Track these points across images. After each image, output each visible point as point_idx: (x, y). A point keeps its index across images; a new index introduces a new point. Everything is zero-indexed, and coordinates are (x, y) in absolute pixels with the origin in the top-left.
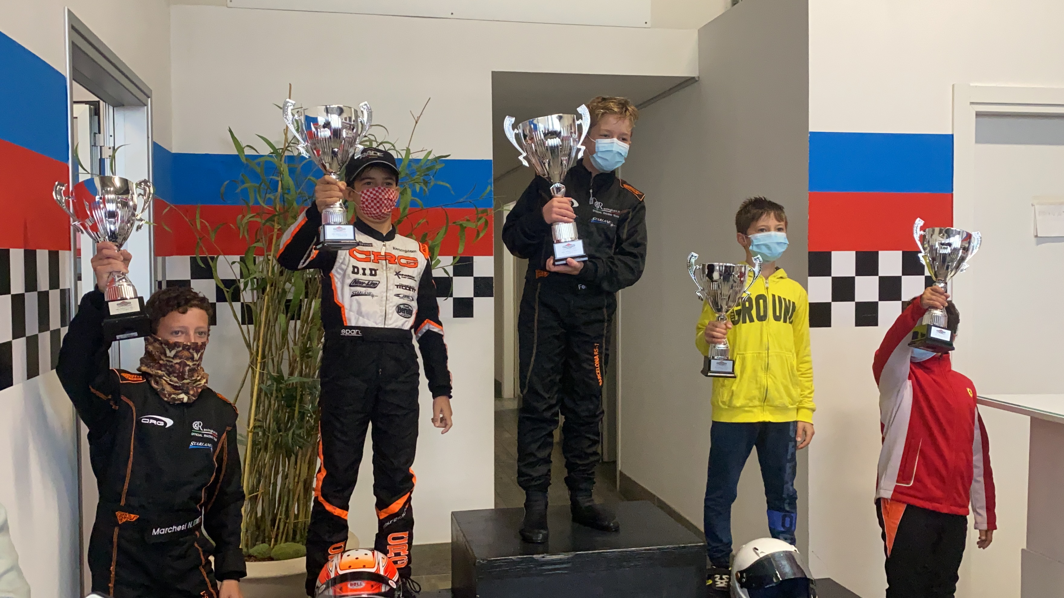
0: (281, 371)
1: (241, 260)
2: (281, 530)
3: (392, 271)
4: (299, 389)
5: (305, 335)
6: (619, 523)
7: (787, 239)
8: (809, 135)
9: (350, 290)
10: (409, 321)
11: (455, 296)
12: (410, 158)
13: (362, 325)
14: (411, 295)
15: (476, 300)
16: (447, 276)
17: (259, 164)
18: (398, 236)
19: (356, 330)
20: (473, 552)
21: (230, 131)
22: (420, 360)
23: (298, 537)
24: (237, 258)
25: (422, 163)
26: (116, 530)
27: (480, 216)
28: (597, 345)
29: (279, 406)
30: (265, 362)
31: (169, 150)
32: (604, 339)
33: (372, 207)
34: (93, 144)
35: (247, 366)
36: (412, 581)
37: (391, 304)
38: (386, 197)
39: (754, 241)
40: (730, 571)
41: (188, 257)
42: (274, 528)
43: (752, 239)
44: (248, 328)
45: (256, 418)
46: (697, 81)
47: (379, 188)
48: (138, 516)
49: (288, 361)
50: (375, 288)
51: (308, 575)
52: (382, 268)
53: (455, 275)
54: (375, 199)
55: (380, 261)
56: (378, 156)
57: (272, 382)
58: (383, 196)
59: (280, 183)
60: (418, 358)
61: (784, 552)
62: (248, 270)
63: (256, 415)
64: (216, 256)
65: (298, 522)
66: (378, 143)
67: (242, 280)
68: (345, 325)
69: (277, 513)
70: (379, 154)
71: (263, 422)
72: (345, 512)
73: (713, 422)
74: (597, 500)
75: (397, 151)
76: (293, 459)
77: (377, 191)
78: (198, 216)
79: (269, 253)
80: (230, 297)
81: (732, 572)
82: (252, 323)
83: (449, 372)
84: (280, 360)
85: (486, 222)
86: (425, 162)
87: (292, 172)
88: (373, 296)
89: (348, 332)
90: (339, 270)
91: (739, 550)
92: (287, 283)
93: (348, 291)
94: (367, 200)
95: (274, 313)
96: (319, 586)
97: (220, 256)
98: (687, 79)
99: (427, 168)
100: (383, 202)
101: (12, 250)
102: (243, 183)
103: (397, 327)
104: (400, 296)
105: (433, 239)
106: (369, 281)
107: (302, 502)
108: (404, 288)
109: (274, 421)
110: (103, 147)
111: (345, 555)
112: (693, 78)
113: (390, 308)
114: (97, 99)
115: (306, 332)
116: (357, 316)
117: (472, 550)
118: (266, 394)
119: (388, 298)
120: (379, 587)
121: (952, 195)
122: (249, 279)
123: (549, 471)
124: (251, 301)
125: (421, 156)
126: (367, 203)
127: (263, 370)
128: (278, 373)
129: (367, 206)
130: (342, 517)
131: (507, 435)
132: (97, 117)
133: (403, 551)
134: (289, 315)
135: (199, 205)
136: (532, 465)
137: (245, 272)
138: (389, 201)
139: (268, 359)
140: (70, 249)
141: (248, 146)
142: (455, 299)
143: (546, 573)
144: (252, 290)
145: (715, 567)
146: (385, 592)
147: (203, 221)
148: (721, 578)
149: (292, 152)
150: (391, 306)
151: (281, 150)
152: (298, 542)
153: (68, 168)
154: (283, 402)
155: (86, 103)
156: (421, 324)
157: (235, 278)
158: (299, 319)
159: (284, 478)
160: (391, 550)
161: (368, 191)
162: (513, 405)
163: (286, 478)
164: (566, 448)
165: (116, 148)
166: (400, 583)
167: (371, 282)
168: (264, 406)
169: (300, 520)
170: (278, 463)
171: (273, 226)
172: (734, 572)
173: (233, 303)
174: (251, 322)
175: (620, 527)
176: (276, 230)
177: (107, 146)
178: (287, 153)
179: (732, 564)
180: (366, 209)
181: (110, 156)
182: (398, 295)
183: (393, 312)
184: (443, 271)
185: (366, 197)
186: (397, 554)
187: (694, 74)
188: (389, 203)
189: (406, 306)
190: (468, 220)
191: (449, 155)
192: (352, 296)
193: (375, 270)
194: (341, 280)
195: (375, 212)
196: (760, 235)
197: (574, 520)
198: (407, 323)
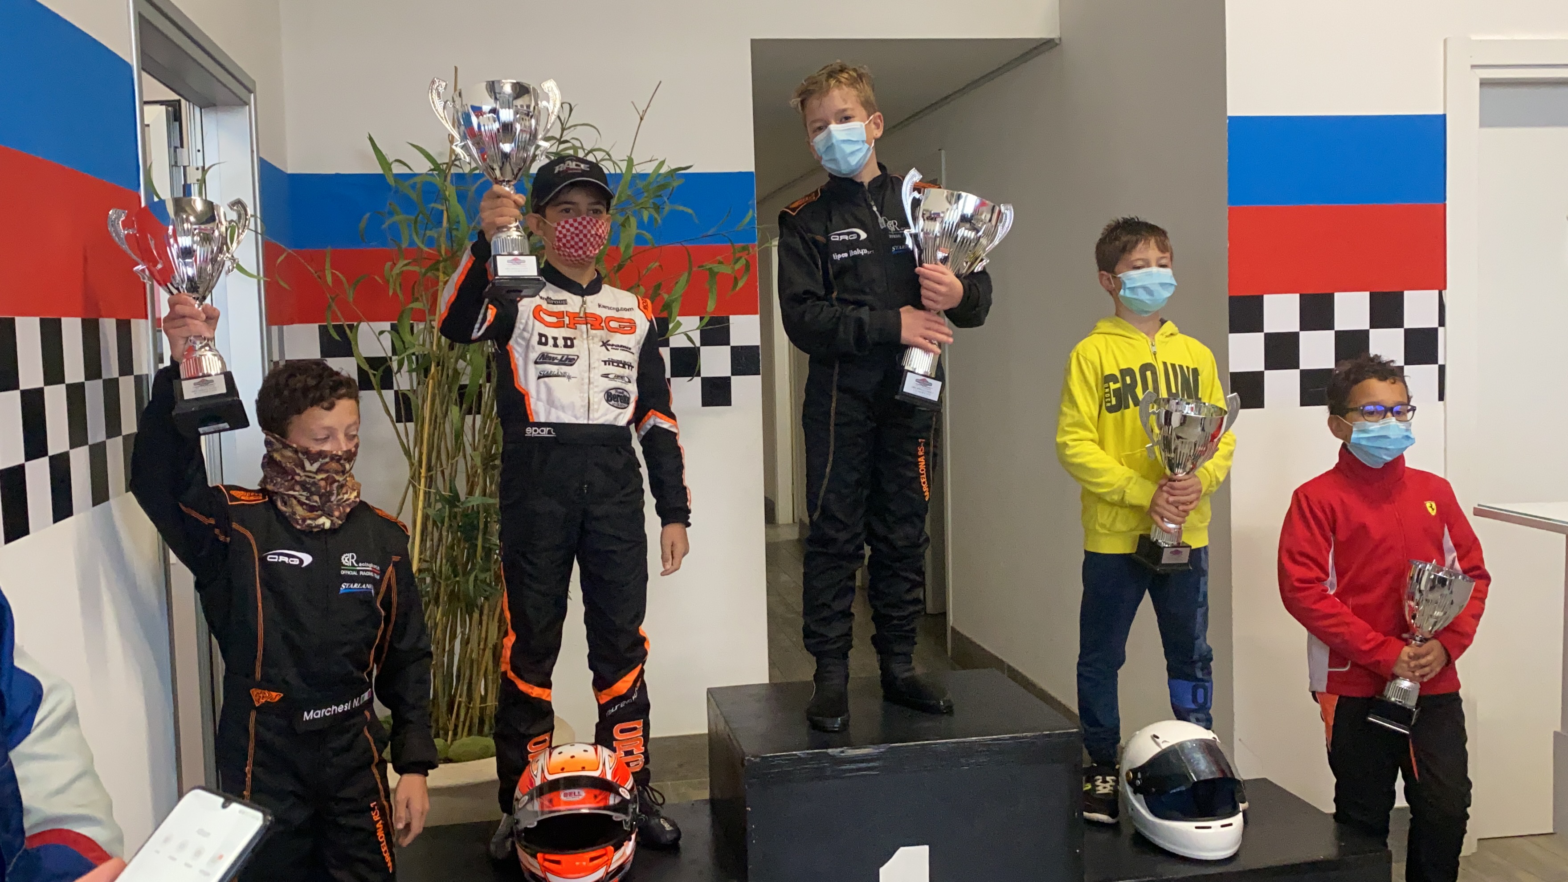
0: (456, 491)
1: (392, 329)
2: (462, 718)
3: (596, 340)
4: (482, 515)
5: (488, 435)
6: (952, 700)
7: (1173, 279)
8: (1228, 121)
9: (536, 368)
10: (625, 413)
11: (703, 375)
12: (634, 172)
13: (555, 421)
14: (626, 375)
15: (735, 380)
16: (692, 346)
17: (413, 187)
18: (606, 288)
19: (548, 429)
20: (740, 746)
21: (371, 139)
22: (644, 471)
23: (486, 728)
24: (386, 326)
25: (651, 179)
26: (253, 715)
27: (737, 255)
28: (921, 442)
29: (453, 539)
30: (431, 476)
31: (283, 170)
32: (932, 431)
33: (572, 247)
34: (173, 163)
35: (406, 482)
36: (652, 789)
37: (596, 390)
38: (593, 232)
39: (1127, 282)
40: (1118, 770)
41: (316, 326)
42: (452, 716)
43: (1124, 279)
44: (406, 426)
45: (422, 556)
46: (1057, 44)
47: (584, 219)
48: (282, 695)
49: (464, 475)
50: (571, 365)
51: (502, 783)
52: (582, 336)
53: (702, 345)
54: (577, 235)
55: (578, 325)
56: (582, 170)
57: (443, 505)
58: (589, 231)
59: (445, 213)
60: (640, 466)
61: (1196, 740)
62: (403, 342)
63: (421, 553)
64: (355, 324)
65: (486, 707)
66: (586, 152)
67: (394, 358)
68: (531, 421)
69: (455, 696)
70: (582, 166)
71: (431, 563)
72: (547, 691)
73: (1086, 552)
74: (919, 669)
75: (614, 163)
76: (476, 615)
77: (580, 223)
78: (328, 265)
79: (432, 317)
80: (379, 383)
81: (1120, 770)
82: (411, 420)
83: (685, 488)
84: (453, 474)
85: (747, 267)
86: (655, 176)
87: (462, 197)
88: (569, 377)
89: (535, 431)
90: (520, 340)
91: (1131, 737)
92: (461, 361)
93: (533, 371)
94: (565, 236)
95: (442, 404)
96: (519, 797)
97: (362, 324)
98: (1045, 41)
99: (658, 186)
100: (589, 240)
101: (64, 320)
102: (391, 214)
103: (606, 423)
104: (610, 376)
105: (669, 292)
106: (563, 356)
107: (490, 677)
108: (615, 364)
109: (447, 561)
110: (188, 168)
111: (555, 753)
112: (1052, 40)
113: (596, 395)
114: (177, 97)
115: (489, 431)
116: (548, 407)
117: (738, 742)
118: (435, 523)
119: (591, 381)
120: (606, 799)
121: (1445, 205)
122: (404, 355)
123: (851, 628)
124: (409, 388)
125: (649, 169)
126: (564, 241)
127: (430, 487)
128: (451, 492)
129: (564, 245)
130: (544, 698)
131: (784, 578)
132: (177, 124)
133: (636, 747)
134: (464, 406)
135: (329, 248)
136: (827, 621)
137: (398, 344)
138: (597, 239)
139: (437, 471)
140: (146, 317)
141: (397, 161)
142: (703, 379)
143: (848, 775)
144: (410, 371)
145: (1095, 765)
146: (615, 805)
147: (337, 273)
148: (1104, 781)
149: (461, 168)
150: (596, 392)
151: (445, 166)
152: (486, 736)
153: (139, 198)
154: (459, 533)
155: (162, 103)
156: (644, 416)
157: (384, 355)
158: (479, 413)
159: (464, 642)
160: (619, 747)
161: (566, 222)
162: (793, 534)
163: (468, 643)
164: (874, 594)
165: (206, 168)
166: (636, 792)
167: (565, 357)
168: (432, 540)
169: (489, 703)
170: (454, 621)
171: (438, 277)
172: (1123, 773)
173: (384, 392)
174: (409, 419)
175: (954, 707)
177: (194, 165)
178: (454, 170)
179: (1121, 758)
180: (563, 249)
181: (198, 180)
182: (606, 376)
183: (600, 400)
184: (685, 338)
185: (564, 231)
186: (629, 753)
187: (1054, 35)
188: (597, 242)
189: (619, 391)
190: (720, 263)
191: (690, 167)
192: (539, 378)
193: (572, 340)
194: (523, 355)
195: (575, 254)
196: (1134, 273)
197: (887, 698)
198: (623, 416)
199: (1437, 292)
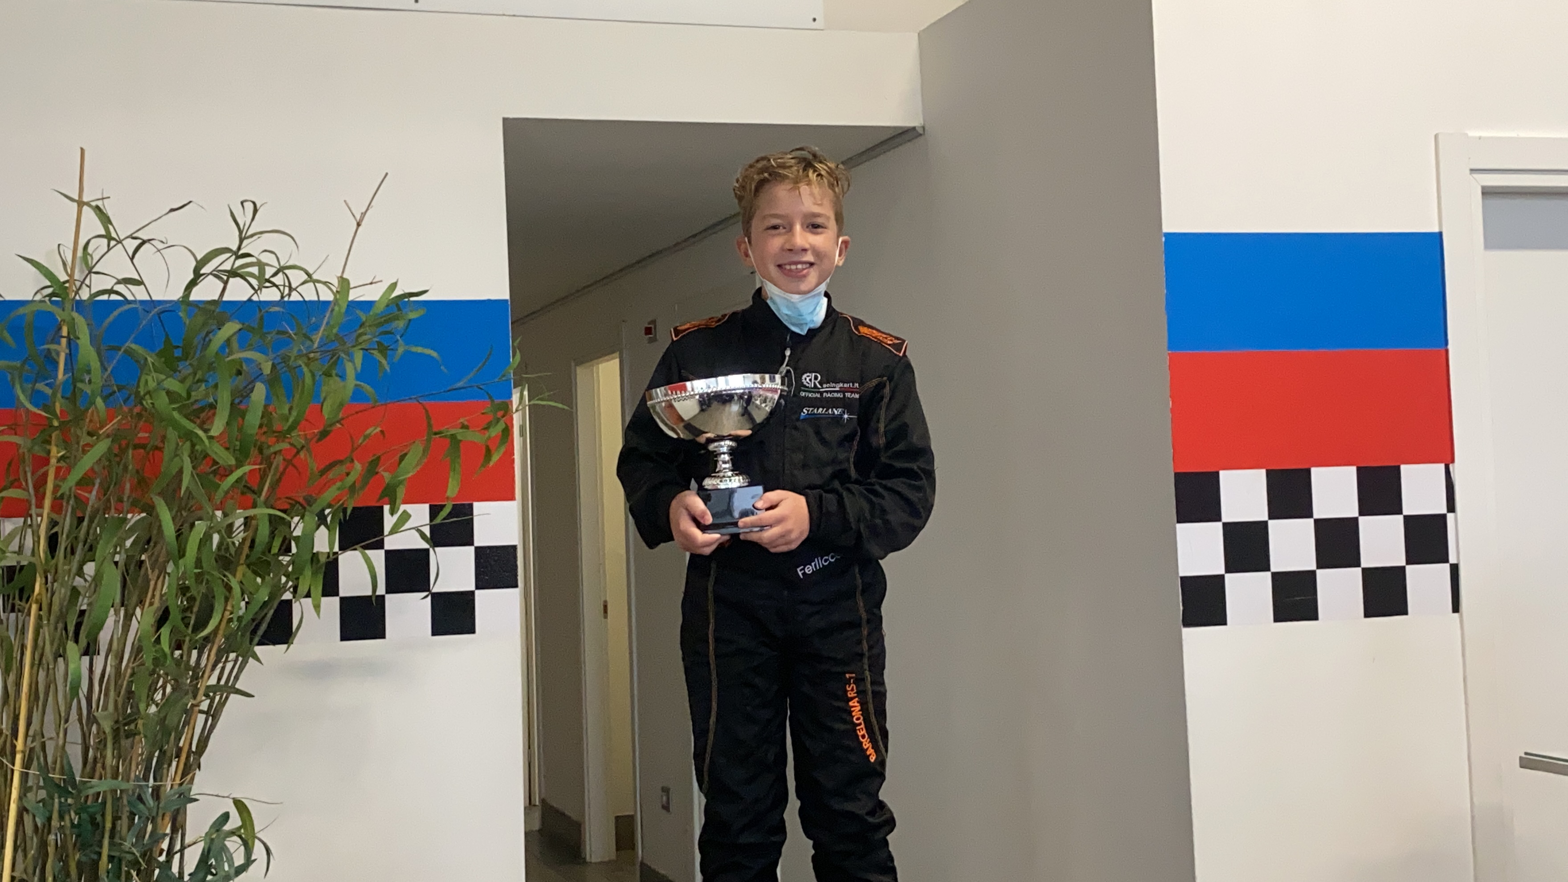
0: (68, 769)
4: (109, 807)
5: (121, 687)
8: (1164, 239)
11: (434, 589)
12: (351, 298)
15: (481, 596)
16: (419, 547)
25: (377, 308)
27: (492, 416)
28: (851, 678)
29: (66, 847)
30: (31, 751)
32: (866, 661)
45: (14, 873)
46: (921, 135)
53: (433, 545)
57: (48, 794)
66: (275, 270)
75: (319, 286)
79: (38, 511)
86: (382, 305)
95: (51, 642)
98: (906, 129)
99: (386, 318)
105: (393, 469)
112: (914, 128)
118: (36, 821)
121: (1447, 351)
125: (373, 294)
127: (29, 769)
128: (61, 773)
139: (39, 743)
142: (434, 596)
151: (70, 287)
154: (74, 837)
168: (32, 848)
171: (49, 452)
176: (53, 461)
184: (417, 535)
187: (914, 121)
190: (465, 427)
191: (425, 292)
199: (1442, 466)
